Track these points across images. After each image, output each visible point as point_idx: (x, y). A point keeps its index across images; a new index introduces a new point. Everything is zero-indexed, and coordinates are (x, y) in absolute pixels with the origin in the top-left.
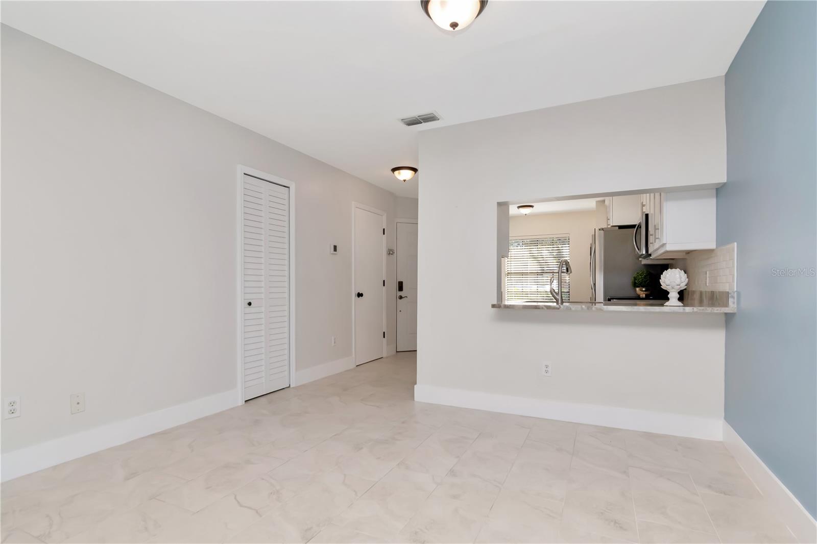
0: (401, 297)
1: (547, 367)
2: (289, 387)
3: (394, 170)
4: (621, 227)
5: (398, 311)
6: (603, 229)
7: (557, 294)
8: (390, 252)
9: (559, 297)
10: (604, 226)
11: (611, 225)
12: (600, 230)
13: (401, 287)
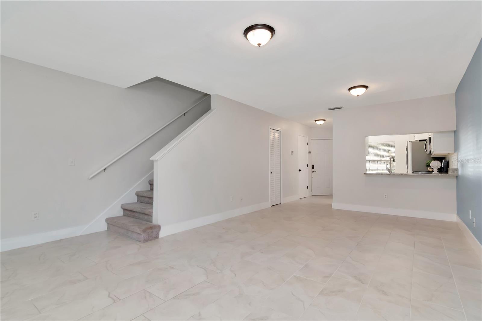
0: (313, 172)
1: (386, 195)
2: (281, 204)
3: (316, 121)
4: (420, 141)
5: (312, 178)
6: (411, 142)
7: (389, 170)
8: (310, 152)
9: (390, 171)
10: (413, 140)
11: (415, 139)
12: (410, 142)
13: (313, 167)
